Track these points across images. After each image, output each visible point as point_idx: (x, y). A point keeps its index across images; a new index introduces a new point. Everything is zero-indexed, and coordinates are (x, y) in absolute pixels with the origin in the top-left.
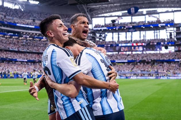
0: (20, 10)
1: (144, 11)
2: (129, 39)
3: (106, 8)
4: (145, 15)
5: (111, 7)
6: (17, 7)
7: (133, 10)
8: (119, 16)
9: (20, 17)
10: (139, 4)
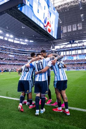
0: (26, 44)
1: (77, 42)
2: (70, 54)
3: (60, 42)
4: (77, 43)
5: (63, 41)
6: (25, 44)
7: (72, 42)
8: (66, 45)
9: (26, 48)
10: (74, 39)
